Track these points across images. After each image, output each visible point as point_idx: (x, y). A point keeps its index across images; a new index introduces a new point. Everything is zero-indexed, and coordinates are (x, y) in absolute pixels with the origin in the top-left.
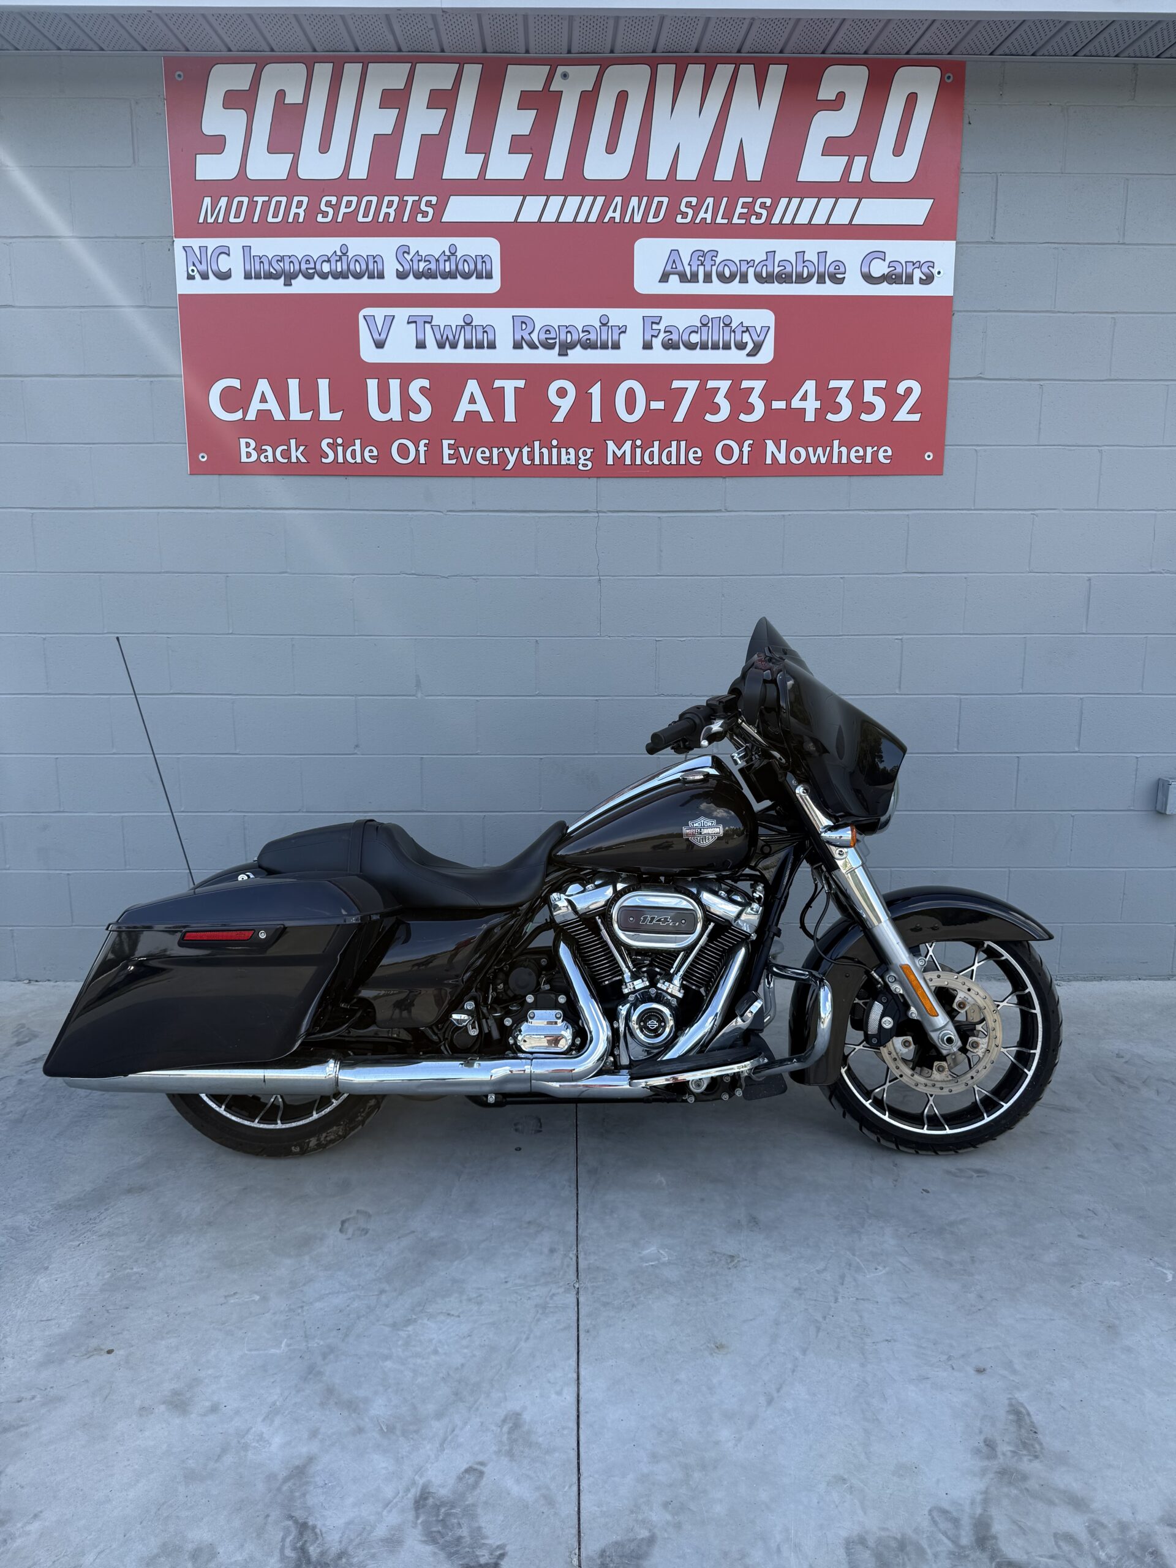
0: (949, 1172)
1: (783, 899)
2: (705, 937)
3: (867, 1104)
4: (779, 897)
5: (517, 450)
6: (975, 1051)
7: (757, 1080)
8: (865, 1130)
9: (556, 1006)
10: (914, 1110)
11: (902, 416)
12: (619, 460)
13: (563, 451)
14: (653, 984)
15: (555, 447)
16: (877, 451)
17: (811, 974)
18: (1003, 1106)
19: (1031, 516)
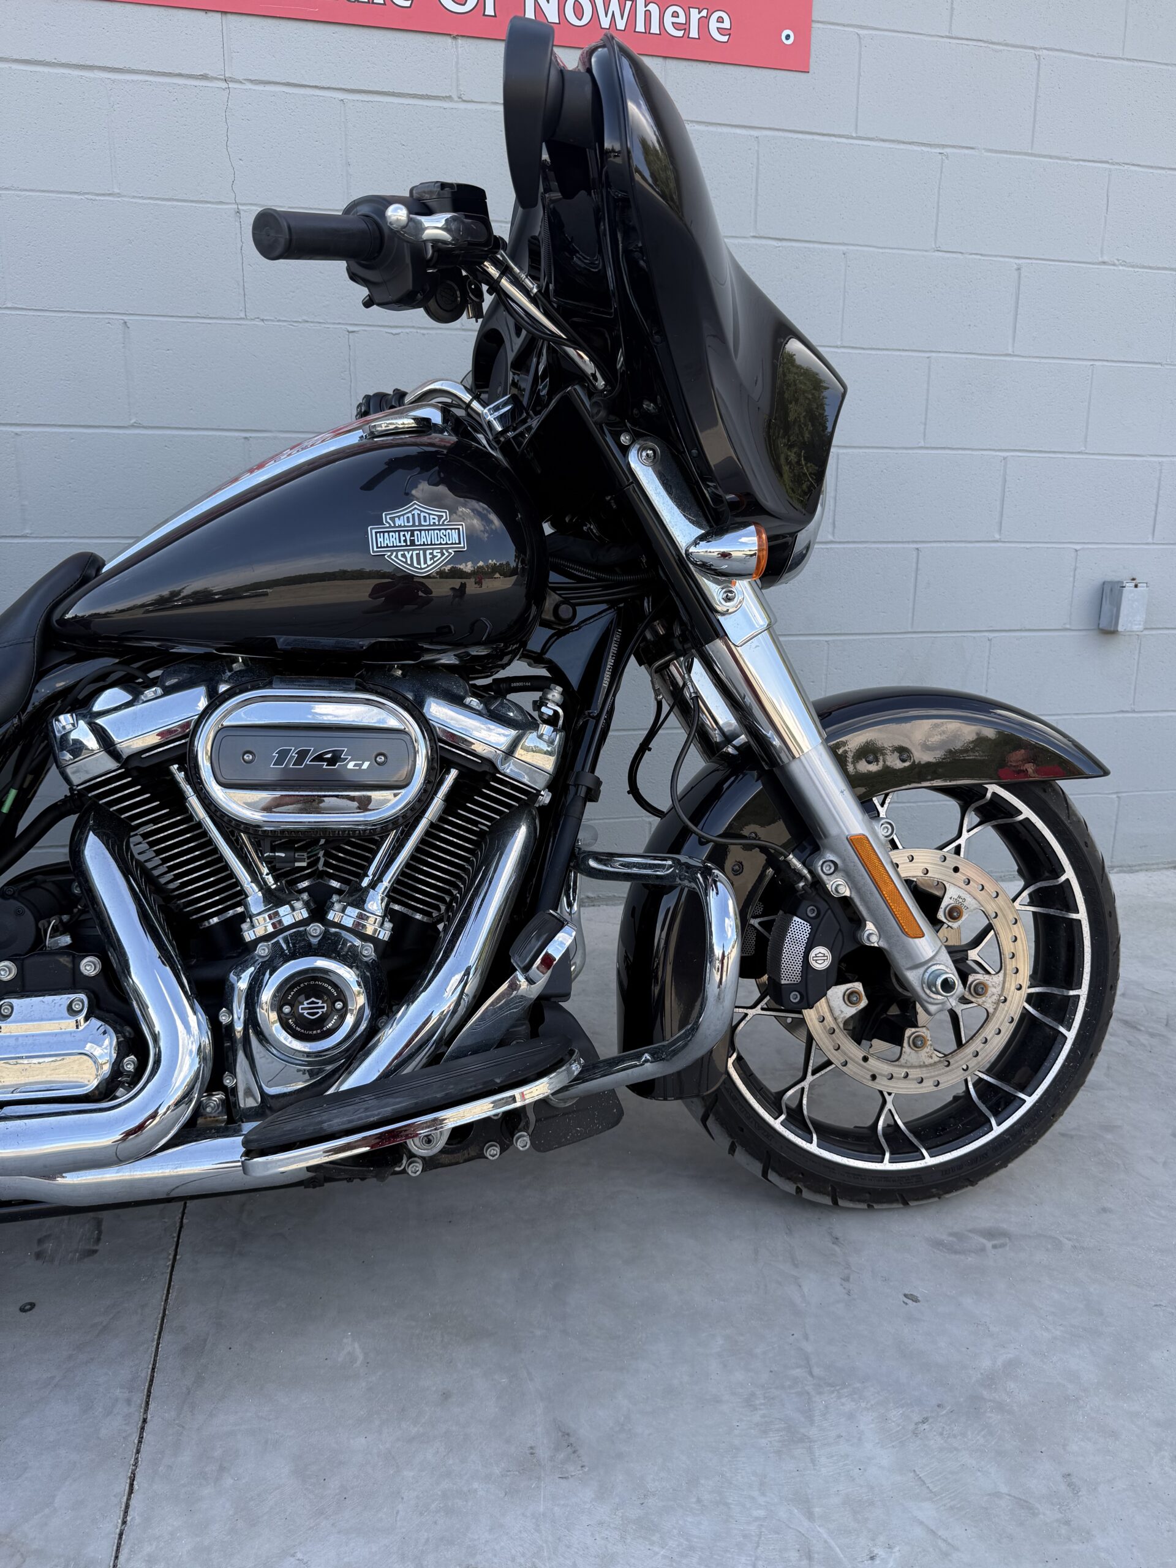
0: (938, 1244)
1: (604, 716)
2: (437, 804)
3: (777, 1124)
4: (596, 713)
6: (980, 1000)
7: (562, 1105)
8: (772, 1176)
9: (74, 982)
10: (847, 1119)
14: (318, 913)
17: (676, 862)
18: (1024, 1101)
19: (940, 157)
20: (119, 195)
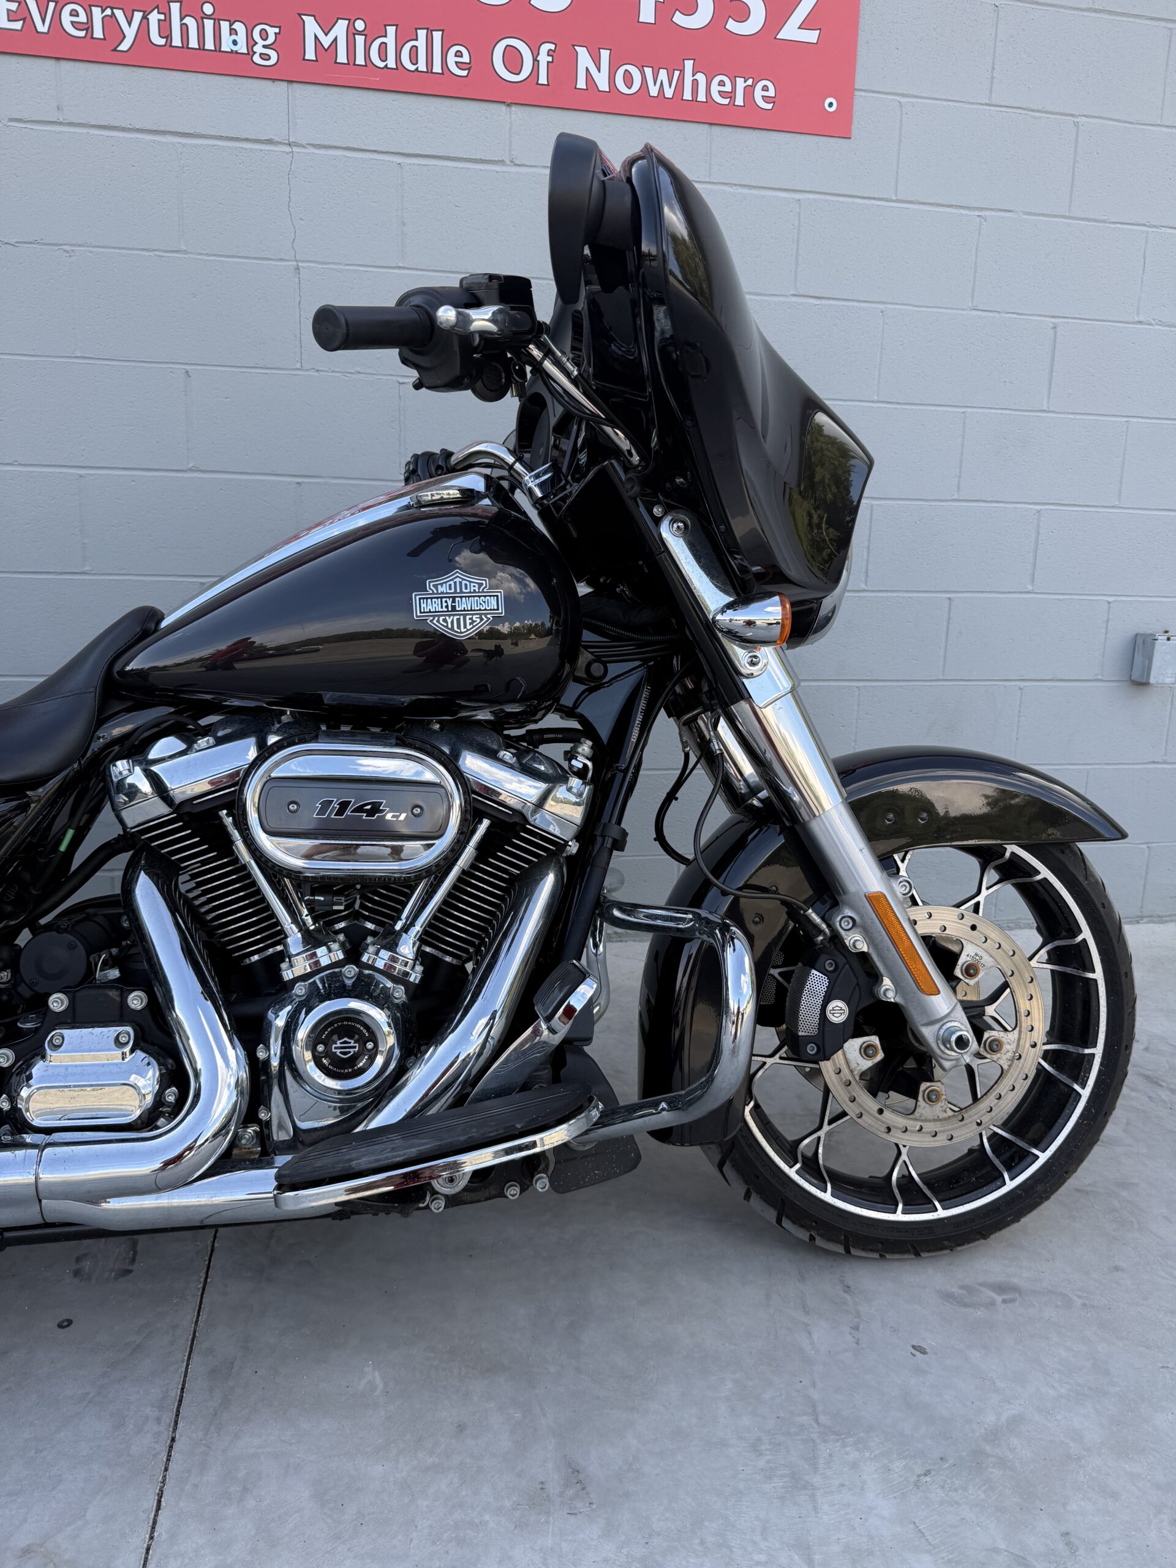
0: (948, 1296)
1: (632, 770)
2: (469, 852)
3: (792, 1172)
4: (624, 766)
5: (138, 16)
6: (995, 1057)
7: (581, 1148)
8: (786, 1223)
9: (121, 1015)
10: (863, 1169)
11: (791, 31)
12: (327, 52)
13: (225, 25)
14: (353, 955)
15: (209, 17)
16: (753, 86)
17: (697, 917)
18: (1037, 1157)
19: (978, 219)
20: (186, 252)
